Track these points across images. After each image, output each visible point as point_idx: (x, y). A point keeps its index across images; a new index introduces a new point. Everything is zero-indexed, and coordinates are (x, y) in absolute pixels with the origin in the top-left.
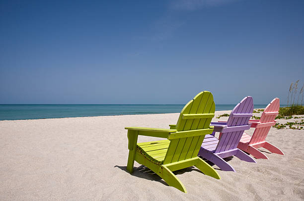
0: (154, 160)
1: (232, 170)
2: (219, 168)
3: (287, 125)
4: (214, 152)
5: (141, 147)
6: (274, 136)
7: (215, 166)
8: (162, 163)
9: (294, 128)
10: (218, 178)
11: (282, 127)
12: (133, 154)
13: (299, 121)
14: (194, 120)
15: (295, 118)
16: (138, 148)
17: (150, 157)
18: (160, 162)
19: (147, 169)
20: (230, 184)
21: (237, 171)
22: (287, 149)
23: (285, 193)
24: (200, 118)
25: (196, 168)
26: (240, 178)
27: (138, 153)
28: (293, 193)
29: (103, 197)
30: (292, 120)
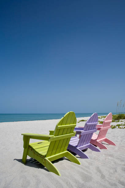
0: (40, 154)
1: (87, 158)
2: (80, 157)
3: (117, 126)
4: (77, 146)
5: (32, 146)
6: (110, 134)
7: (77, 156)
8: (45, 156)
9: (121, 128)
10: (79, 164)
11: (114, 127)
12: (26, 151)
13: (123, 123)
14: (64, 129)
15: (121, 121)
16: (30, 147)
17: (37, 153)
18: (43, 156)
19: (35, 160)
20: (86, 167)
21: (90, 158)
22: (117, 141)
23: (117, 171)
24: (68, 127)
25: (66, 158)
26: (92, 163)
27: (30, 150)
28: (121, 170)
29: (5, 184)
30: (119, 123)
